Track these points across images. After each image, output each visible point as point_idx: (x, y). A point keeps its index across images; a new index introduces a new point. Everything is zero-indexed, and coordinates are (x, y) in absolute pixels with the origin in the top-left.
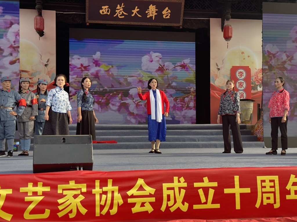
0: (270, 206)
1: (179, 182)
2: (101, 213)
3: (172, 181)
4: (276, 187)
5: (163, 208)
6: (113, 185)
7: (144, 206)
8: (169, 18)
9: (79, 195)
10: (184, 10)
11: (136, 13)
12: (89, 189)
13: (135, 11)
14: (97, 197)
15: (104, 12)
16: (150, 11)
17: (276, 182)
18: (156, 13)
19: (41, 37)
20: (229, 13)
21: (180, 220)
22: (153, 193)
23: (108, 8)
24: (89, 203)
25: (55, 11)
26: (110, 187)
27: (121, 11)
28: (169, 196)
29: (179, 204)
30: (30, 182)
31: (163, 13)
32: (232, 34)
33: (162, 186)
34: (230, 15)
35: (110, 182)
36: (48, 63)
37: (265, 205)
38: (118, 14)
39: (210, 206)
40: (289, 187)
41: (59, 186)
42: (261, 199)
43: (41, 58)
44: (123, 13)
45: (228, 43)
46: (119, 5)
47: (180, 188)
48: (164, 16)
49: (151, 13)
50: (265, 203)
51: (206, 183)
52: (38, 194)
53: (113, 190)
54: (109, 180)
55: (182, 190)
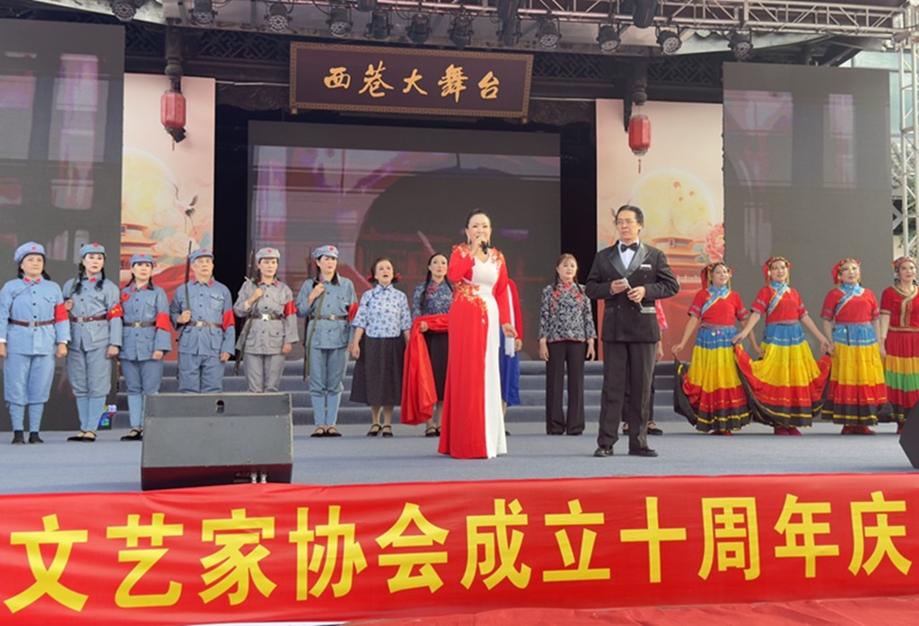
0: (735, 573)
1: (508, 511)
2: (311, 592)
3: (490, 510)
4: (750, 527)
5: (467, 580)
6: (343, 519)
7: (420, 574)
8: (495, 97)
9: (254, 546)
10: (533, 79)
11: (413, 86)
12: (282, 532)
13: (413, 79)
14: (302, 552)
15: (335, 82)
16: (449, 82)
17: (749, 514)
18: (462, 84)
19: (177, 141)
20: (643, 87)
21: (509, 610)
22: (442, 541)
23: (344, 73)
24: (280, 568)
25: (213, 80)
26: (334, 526)
27: (377, 80)
28: (481, 550)
29: (507, 570)
30: (134, 512)
31: (481, 85)
32: (649, 137)
33: (465, 524)
34: (646, 92)
35: (334, 512)
36: (193, 207)
37: (723, 572)
38: (369, 87)
39: (584, 573)
40: (782, 525)
41: (205, 522)
42: (712, 556)
43: (177, 194)
44: (381, 85)
45: (640, 161)
46: (371, 67)
47: (510, 529)
48: (483, 94)
49: (449, 85)
50: (722, 567)
51: (576, 514)
52: (153, 544)
53: (341, 534)
54: (331, 508)
55: (514, 532)
